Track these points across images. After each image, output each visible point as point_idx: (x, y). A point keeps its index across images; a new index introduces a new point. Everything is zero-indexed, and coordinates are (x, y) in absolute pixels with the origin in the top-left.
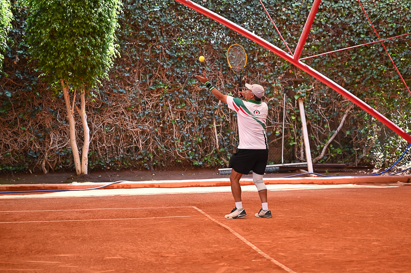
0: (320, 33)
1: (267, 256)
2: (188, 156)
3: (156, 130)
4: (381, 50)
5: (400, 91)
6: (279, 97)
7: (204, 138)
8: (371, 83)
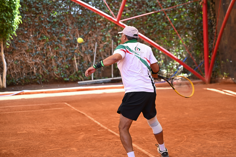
0: (131, 6)
1: (106, 128)
2: (61, 75)
3: (43, 62)
4: (163, 15)
5: (174, 36)
6: (109, 42)
7: (69, 66)
8: (159, 33)
